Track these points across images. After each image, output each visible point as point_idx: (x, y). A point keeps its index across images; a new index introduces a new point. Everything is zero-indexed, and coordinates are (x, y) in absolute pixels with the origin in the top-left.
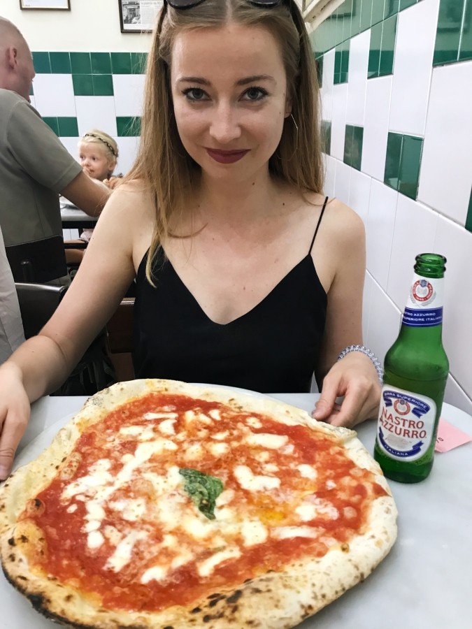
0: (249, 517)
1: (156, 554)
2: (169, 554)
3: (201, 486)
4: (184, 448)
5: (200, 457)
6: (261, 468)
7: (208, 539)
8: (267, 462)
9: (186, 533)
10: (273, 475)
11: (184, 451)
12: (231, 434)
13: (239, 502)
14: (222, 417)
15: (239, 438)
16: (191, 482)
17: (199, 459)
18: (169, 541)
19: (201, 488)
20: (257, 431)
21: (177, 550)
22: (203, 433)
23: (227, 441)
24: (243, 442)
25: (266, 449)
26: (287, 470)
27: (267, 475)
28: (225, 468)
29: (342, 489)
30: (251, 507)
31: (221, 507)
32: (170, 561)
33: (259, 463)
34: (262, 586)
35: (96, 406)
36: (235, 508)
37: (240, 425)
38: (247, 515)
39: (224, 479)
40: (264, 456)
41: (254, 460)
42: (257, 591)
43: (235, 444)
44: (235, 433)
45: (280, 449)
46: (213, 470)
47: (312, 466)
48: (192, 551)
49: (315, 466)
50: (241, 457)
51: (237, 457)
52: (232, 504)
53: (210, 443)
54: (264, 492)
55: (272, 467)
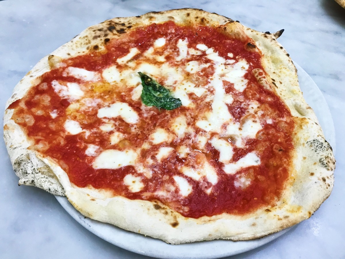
0: (117, 83)
1: (165, 52)
2: (158, 53)
3: (159, 97)
4: (190, 127)
5: (172, 123)
6: (116, 125)
7: (138, 64)
8: (111, 133)
9: (154, 65)
10: (104, 120)
11: (189, 124)
12: (153, 157)
13: (126, 92)
14: (173, 182)
15: (144, 155)
16: (167, 96)
17: (172, 121)
18: (161, 59)
19: (159, 95)
20: (129, 170)
21: (154, 56)
22: (183, 151)
23: (156, 148)
24: (139, 150)
25: (114, 147)
26: (92, 128)
27: (109, 119)
28: (146, 118)
29: (45, 108)
30: (117, 90)
31: (138, 85)
32: (155, 50)
33: (118, 130)
34: (98, 33)
35: (311, 139)
36: (129, 87)
37: (149, 174)
38: (118, 85)
39: (143, 107)
40: (115, 139)
41: (124, 133)
42: (100, 30)
43: (146, 146)
44: (150, 161)
45: (101, 152)
46: (156, 113)
47: (69, 133)
48: (145, 57)
49: (66, 134)
50: (137, 134)
51: (139, 133)
52: (131, 89)
53: (170, 140)
54: (110, 104)
55: (106, 128)
